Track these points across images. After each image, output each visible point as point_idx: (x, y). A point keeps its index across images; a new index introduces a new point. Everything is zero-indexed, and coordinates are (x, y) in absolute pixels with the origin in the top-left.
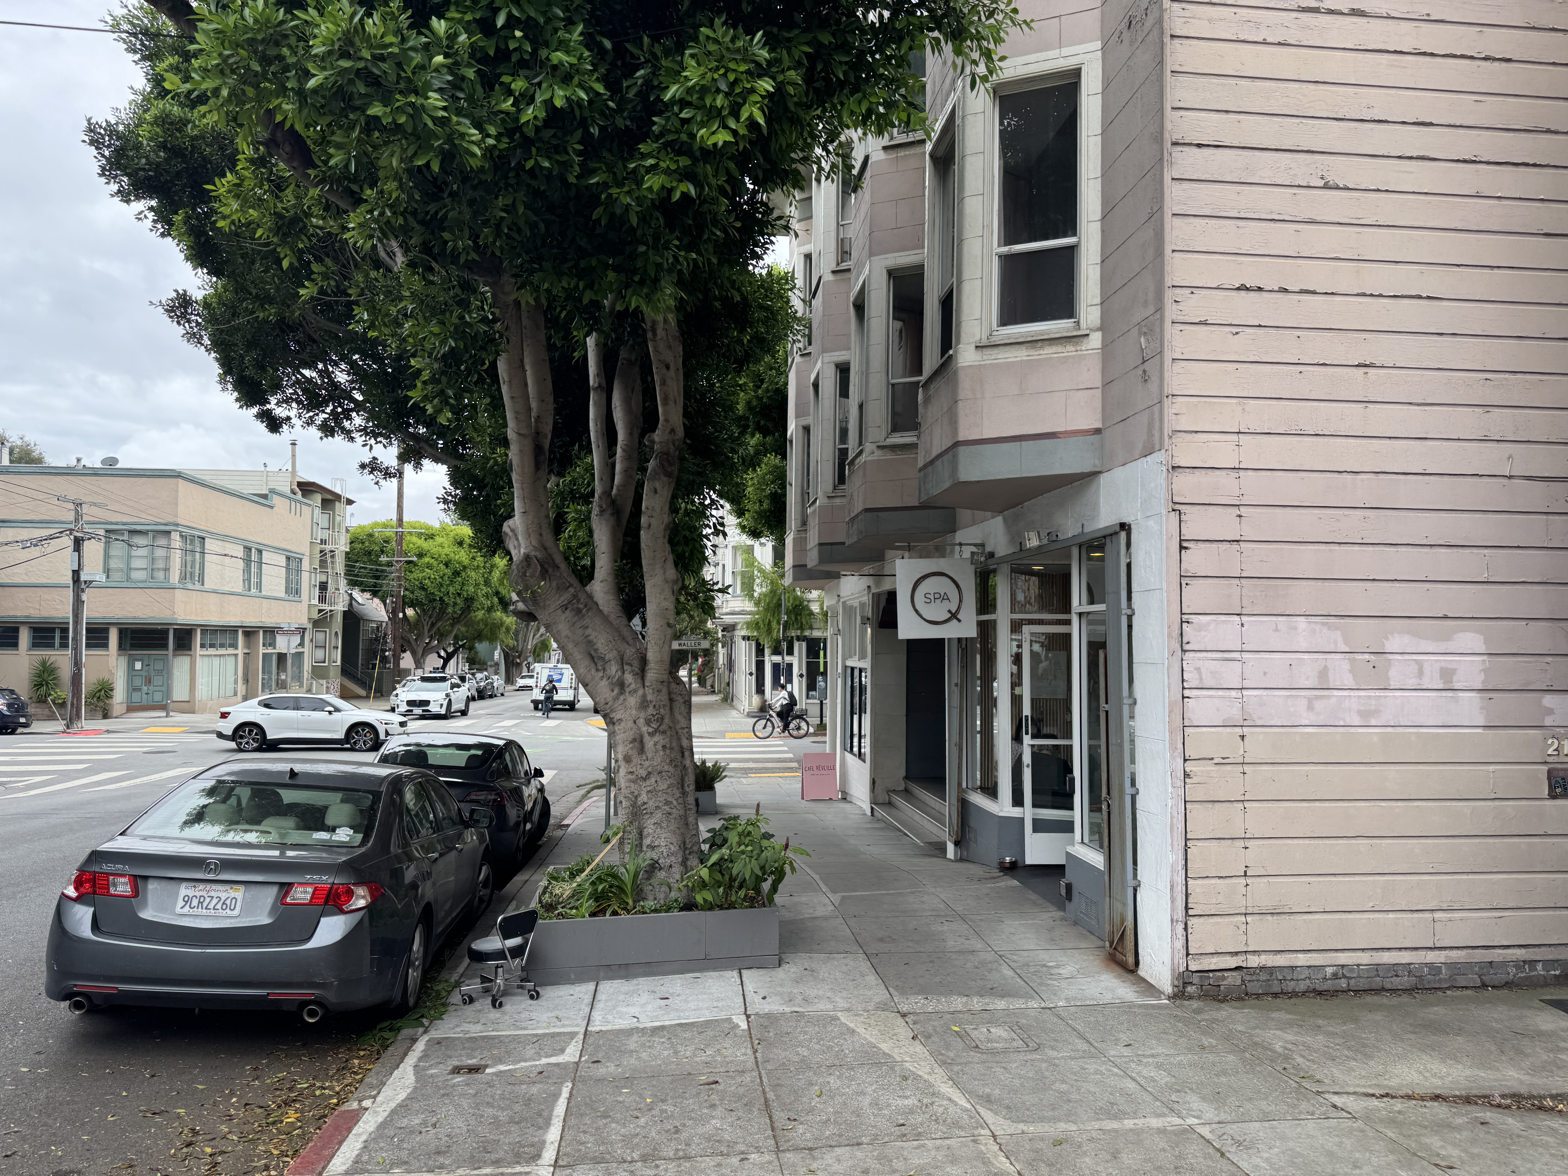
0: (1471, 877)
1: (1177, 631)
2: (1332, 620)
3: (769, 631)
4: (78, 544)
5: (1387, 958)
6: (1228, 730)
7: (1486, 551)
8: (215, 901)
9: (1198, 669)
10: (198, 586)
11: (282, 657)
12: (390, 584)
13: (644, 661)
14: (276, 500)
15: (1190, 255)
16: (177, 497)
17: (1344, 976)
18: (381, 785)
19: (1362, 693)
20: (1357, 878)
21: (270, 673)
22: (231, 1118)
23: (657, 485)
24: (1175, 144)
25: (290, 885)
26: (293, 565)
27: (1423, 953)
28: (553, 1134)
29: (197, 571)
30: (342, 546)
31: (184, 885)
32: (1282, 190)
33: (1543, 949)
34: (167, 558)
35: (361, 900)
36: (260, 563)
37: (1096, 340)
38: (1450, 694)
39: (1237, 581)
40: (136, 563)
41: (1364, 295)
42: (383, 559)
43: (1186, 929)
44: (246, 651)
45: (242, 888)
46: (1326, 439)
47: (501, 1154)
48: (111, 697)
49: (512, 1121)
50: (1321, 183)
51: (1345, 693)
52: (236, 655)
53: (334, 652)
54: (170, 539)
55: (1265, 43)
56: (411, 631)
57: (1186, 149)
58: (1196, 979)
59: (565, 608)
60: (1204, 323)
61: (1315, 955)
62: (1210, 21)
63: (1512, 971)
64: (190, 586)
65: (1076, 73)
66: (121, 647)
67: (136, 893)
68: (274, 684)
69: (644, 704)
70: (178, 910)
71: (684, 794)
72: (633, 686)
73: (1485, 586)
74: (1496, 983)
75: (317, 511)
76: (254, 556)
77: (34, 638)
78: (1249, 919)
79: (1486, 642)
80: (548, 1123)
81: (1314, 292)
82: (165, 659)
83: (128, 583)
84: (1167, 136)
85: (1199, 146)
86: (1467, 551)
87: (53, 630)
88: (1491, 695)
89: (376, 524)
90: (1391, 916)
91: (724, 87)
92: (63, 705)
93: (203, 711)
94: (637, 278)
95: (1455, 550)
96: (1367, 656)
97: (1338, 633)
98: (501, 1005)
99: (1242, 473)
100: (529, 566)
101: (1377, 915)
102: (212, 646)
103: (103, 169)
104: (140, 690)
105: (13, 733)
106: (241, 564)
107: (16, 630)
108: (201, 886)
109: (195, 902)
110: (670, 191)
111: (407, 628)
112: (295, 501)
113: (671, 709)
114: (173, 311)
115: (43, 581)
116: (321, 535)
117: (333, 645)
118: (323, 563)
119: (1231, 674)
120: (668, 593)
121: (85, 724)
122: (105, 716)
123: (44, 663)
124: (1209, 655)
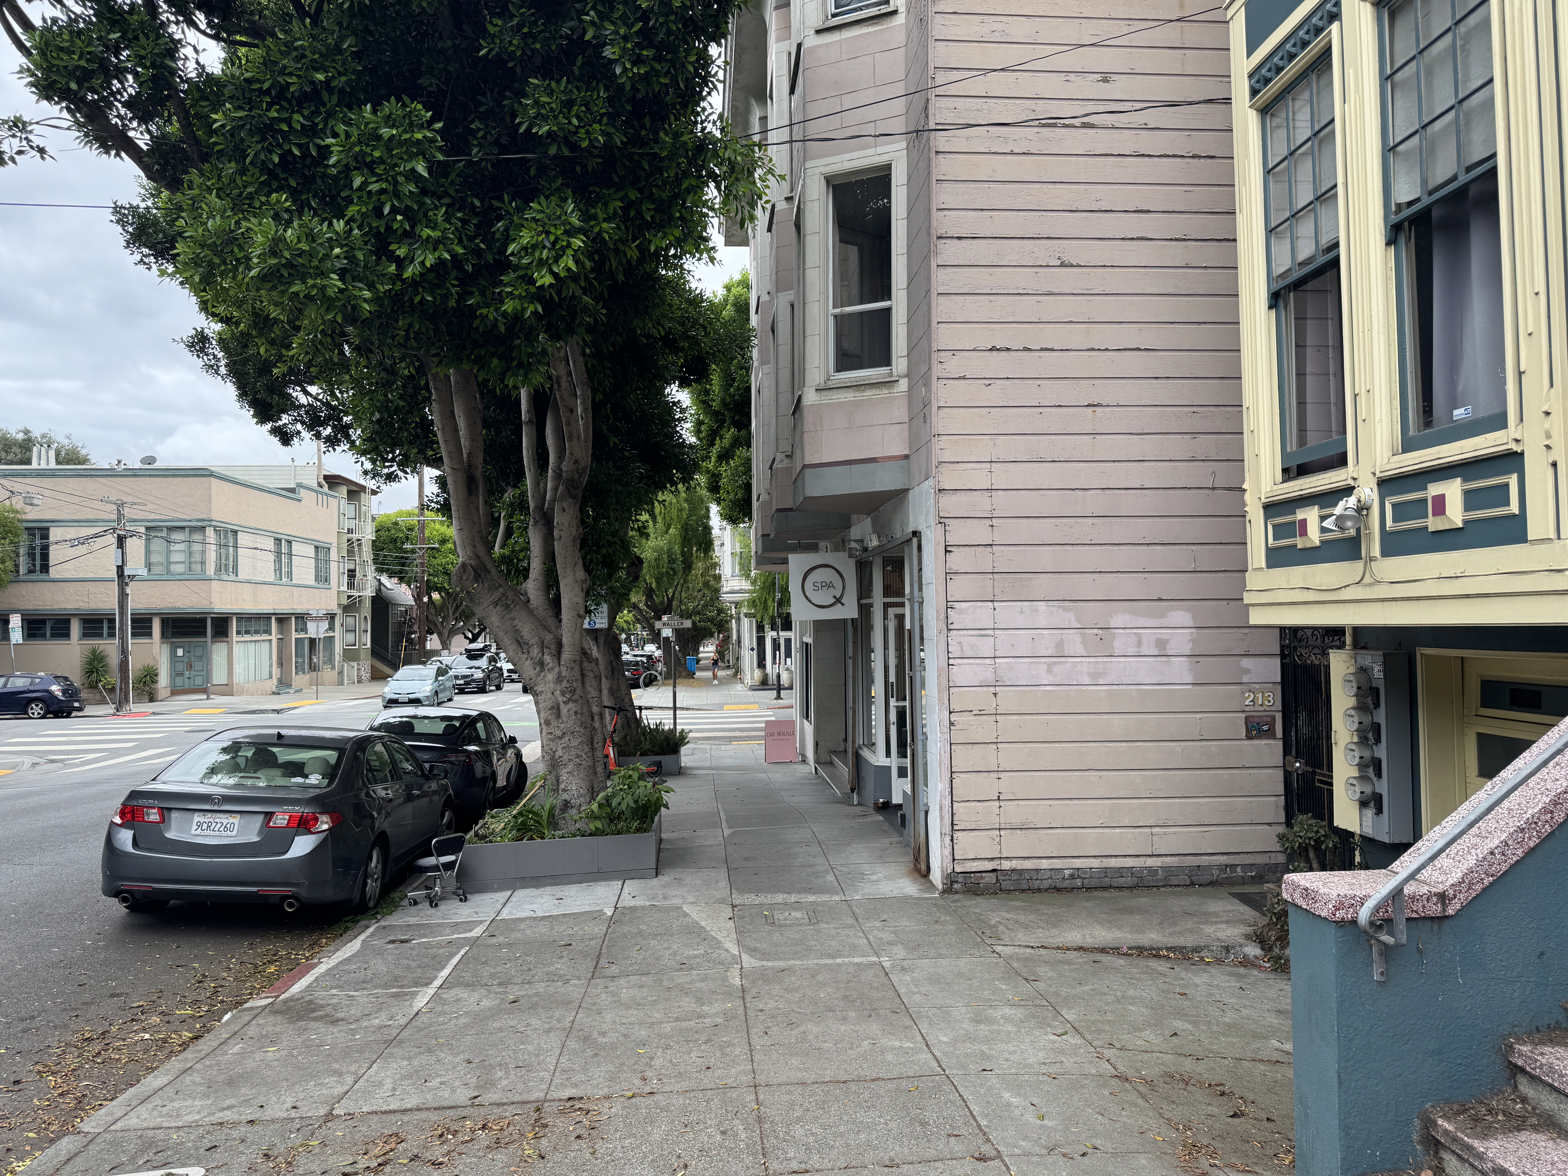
0: (1183, 800)
1: (943, 615)
2: (1067, 604)
3: (766, 608)
4: (121, 542)
5: (1113, 863)
6: (984, 689)
7: (1193, 547)
8: (219, 825)
9: (960, 643)
10: (232, 577)
11: (312, 641)
12: (415, 570)
13: (560, 645)
14: (303, 493)
15: (952, 325)
16: (210, 495)
17: (1079, 877)
18: (346, 743)
19: (1091, 659)
20: (1090, 802)
21: (303, 656)
22: (230, 969)
23: (565, 505)
24: (939, 238)
25: (272, 813)
26: (321, 556)
27: (1143, 859)
28: (445, 973)
29: (231, 563)
30: (368, 534)
31: (196, 814)
32: (1027, 270)
33: (1242, 856)
34: (203, 552)
35: (324, 824)
36: (290, 555)
37: (903, 385)
38: (1164, 659)
39: (990, 576)
40: (175, 557)
41: (1093, 350)
42: (408, 546)
43: (952, 840)
44: (280, 636)
45: (238, 816)
46: (1061, 464)
47: (406, 982)
48: (156, 682)
49: (419, 967)
50: (1058, 263)
51: (1078, 660)
52: (270, 641)
53: (363, 636)
54: (205, 536)
55: (1012, 153)
56: (438, 614)
57: (948, 241)
58: (960, 878)
59: (495, 604)
60: (964, 378)
61: (1055, 861)
62: (968, 138)
63: (1216, 872)
64: (225, 577)
65: (888, 167)
66: (164, 635)
67: (163, 820)
68: (306, 666)
69: (559, 679)
70: (193, 832)
71: (593, 749)
72: (551, 665)
73: (1194, 575)
74: (1203, 882)
75: (344, 502)
76: (284, 548)
77: (84, 628)
78: (1002, 833)
79: (1193, 618)
80: (443, 967)
81: (1052, 350)
82: (204, 646)
83: (168, 576)
84: (933, 231)
85: (959, 238)
86: (1178, 547)
87: (101, 621)
88: (1198, 659)
89: (400, 514)
90: (1117, 830)
91: (548, 244)
92: (113, 690)
93: (241, 693)
94: (515, 363)
95: (1168, 547)
96: (1096, 631)
97: (1072, 613)
98: (436, 905)
99: (993, 493)
100: (465, 572)
101: (1106, 830)
102: (247, 632)
103: (128, 243)
104: (182, 675)
105: (68, 716)
106: (272, 557)
107: (68, 622)
108: (209, 815)
109: (205, 826)
110: (524, 310)
111: (432, 611)
112: (322, 493)
113: (583, 682)
114: (193, 346)
115: (91, 575)
116: (348, 524)
117: (363, 628)
118: (351, 552)
119: (985, 647)
120: (578, 589)
121: (133, 707)
122: (152, 700)
123: (94, 652)
124: (969, 632)
